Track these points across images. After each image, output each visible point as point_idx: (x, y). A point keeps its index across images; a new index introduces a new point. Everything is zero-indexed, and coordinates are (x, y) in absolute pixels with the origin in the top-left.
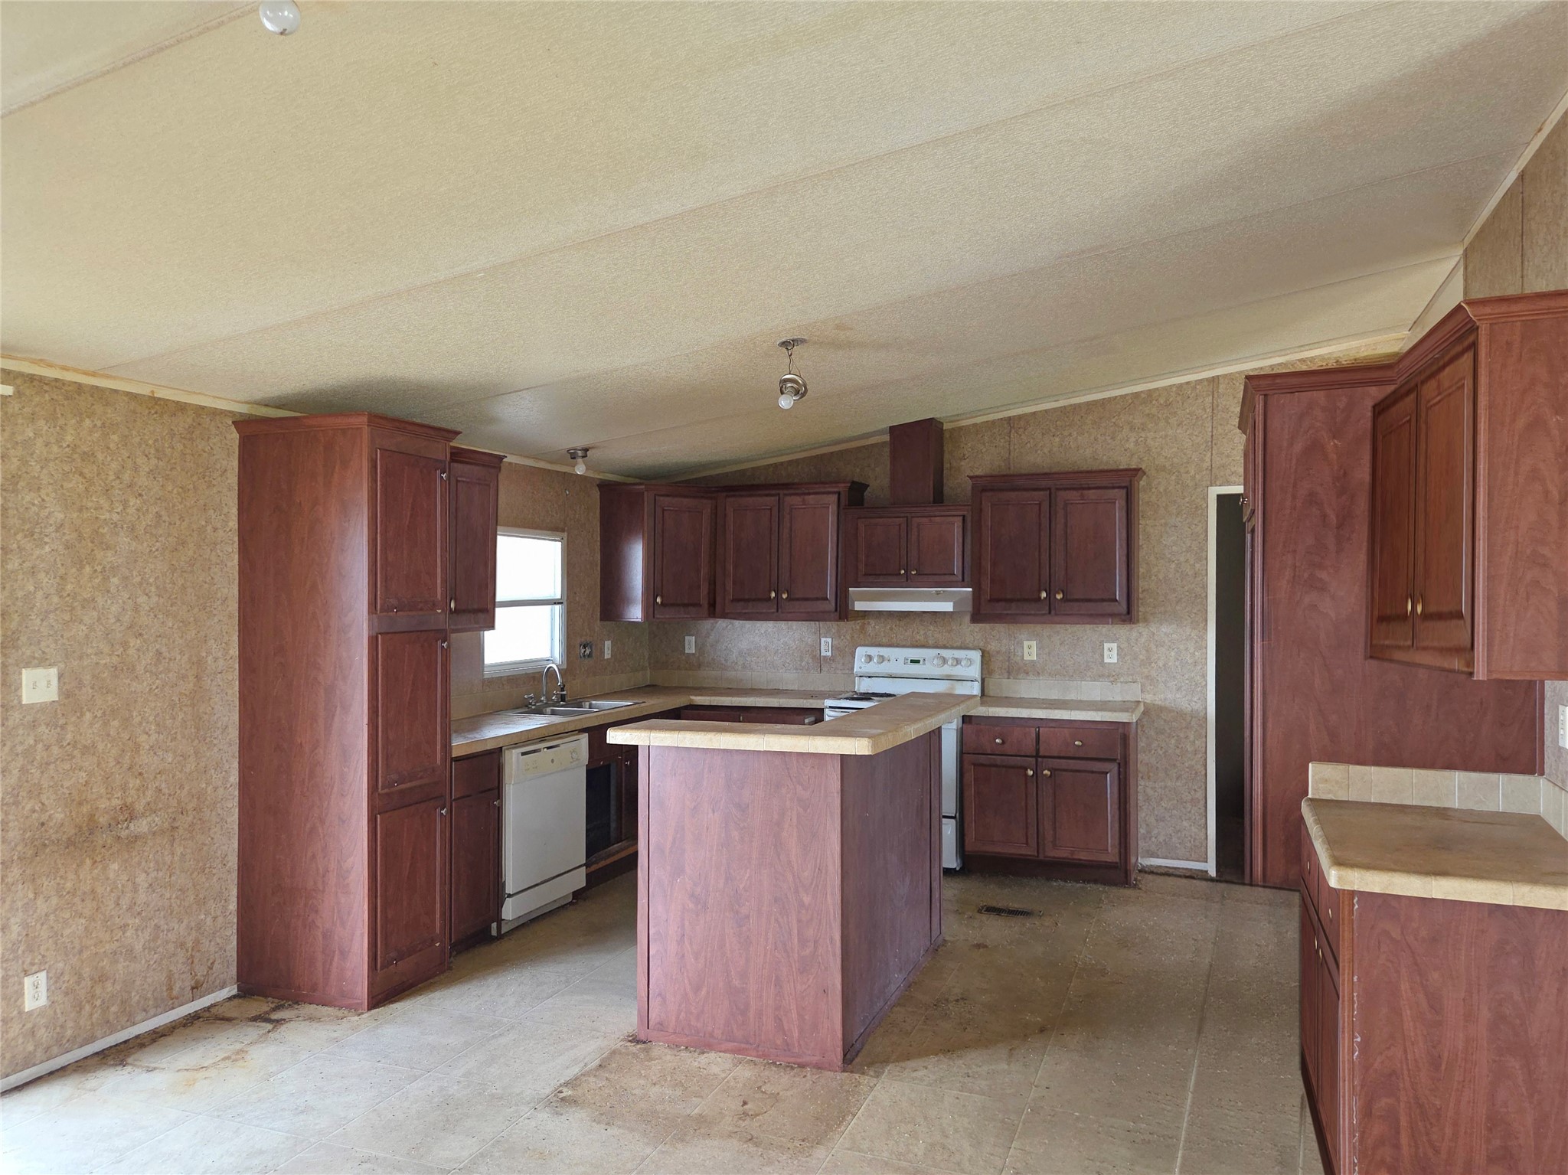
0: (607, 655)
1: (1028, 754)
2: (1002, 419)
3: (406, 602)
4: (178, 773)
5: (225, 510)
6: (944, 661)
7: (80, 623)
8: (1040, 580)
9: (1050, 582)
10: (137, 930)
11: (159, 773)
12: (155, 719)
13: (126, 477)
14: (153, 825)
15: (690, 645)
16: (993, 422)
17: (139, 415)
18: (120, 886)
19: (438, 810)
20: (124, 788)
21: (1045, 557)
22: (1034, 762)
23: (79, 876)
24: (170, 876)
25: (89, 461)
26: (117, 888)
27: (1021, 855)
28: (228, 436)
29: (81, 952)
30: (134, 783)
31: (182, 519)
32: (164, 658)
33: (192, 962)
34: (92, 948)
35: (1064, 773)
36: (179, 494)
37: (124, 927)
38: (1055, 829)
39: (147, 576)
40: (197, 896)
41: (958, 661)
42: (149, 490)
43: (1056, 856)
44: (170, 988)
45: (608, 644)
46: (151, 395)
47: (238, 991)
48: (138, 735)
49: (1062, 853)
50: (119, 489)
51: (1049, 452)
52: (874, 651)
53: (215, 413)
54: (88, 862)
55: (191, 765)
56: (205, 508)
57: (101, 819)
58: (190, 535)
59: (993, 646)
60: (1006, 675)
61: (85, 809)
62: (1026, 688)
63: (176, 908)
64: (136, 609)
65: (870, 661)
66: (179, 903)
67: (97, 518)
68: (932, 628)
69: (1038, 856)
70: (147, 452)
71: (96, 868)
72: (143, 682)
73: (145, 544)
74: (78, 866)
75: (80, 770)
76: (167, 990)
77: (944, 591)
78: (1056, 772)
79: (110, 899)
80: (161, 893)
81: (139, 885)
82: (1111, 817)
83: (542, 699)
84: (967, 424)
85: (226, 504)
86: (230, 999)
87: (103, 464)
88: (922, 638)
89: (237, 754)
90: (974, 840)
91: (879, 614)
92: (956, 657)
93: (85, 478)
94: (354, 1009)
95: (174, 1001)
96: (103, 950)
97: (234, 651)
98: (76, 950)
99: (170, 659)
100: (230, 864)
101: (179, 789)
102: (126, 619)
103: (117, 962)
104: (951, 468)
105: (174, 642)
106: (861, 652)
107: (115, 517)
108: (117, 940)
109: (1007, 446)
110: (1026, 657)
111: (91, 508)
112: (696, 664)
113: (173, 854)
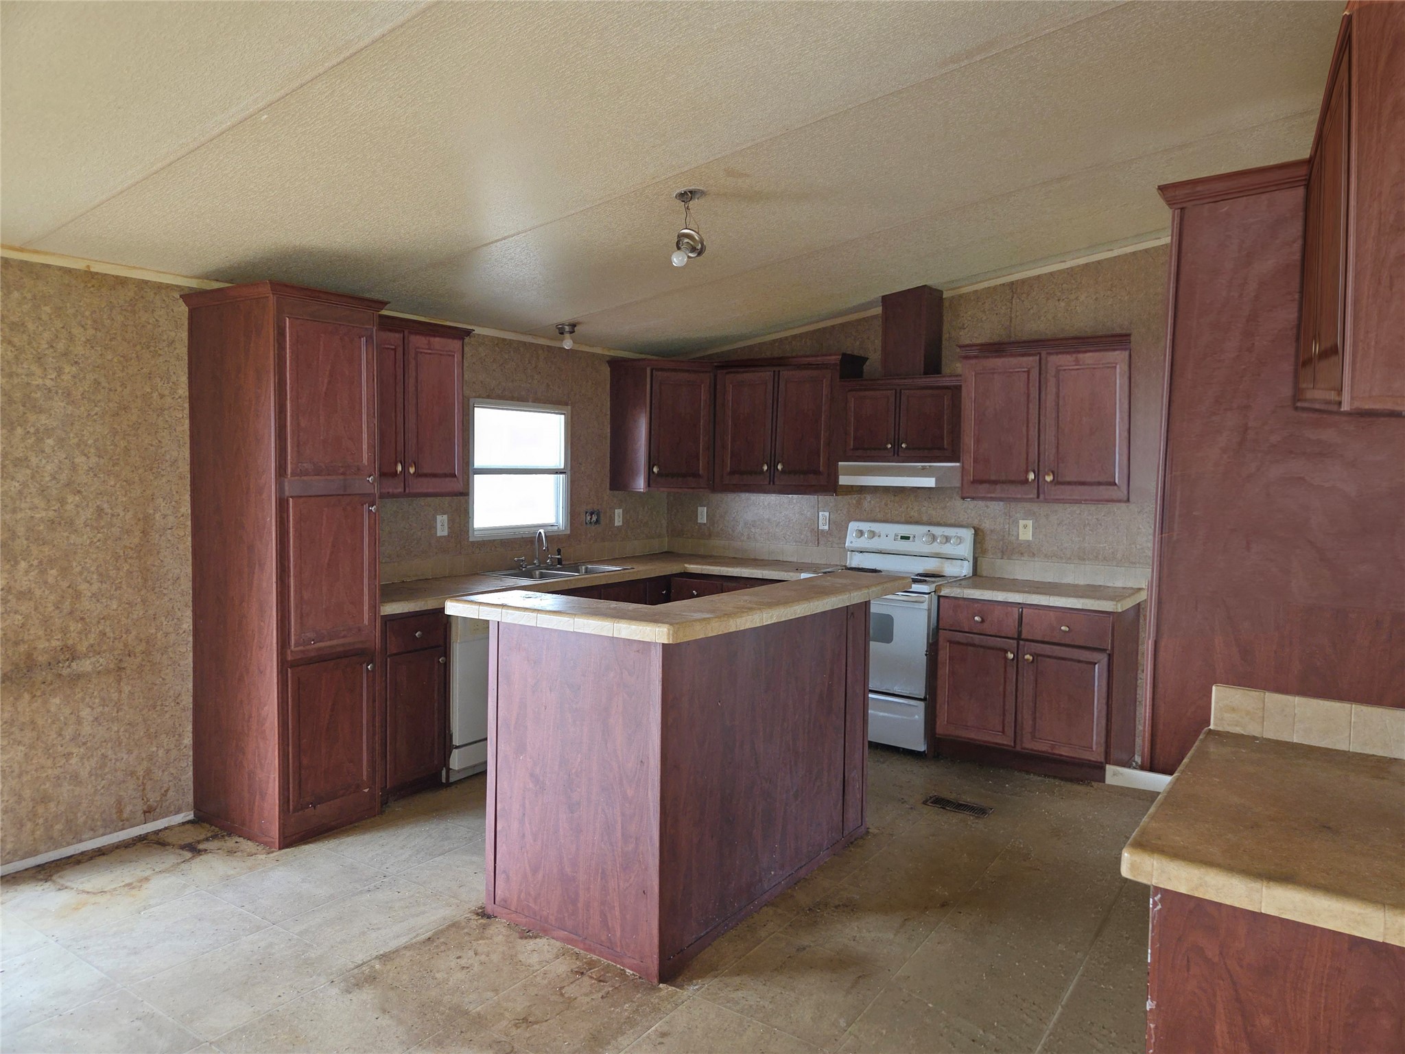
0: (618, 522)
1: (1009, 636)
2: (1004, 284)
3: (324, 467)
4: (123, 619)
5: (174, 378)
6: (934, 538)
7: (12, 480)
8: (1027, 459)
9: (1039, 461)
10: (82, 758)
11: (103, 619)
12: (97, 569)
13: (61, 346)
14: (98, 665)
15: (703, 515)
16: (995, 288)
17: (74, 288)
18: (62, 718)
19: (365, 665)
20: (65, 631)
21: (1034, 433)
22: (1016, 645)
23: (16, 709)
24: (117, 712)
25: (19, 330)
26: (59, 720)
27: (996, 744)
28: (176, 309)
29: (20, 776)
30: (75, 627)
31: (123, 385)
32: (106, 514)
33: (144, 789)
34: (33, 772)
35: (1048, 659)
36: (120, 362)
37: (68, 756)
38: (1034, 719)
39: (86, 438)
40: (148, 730)
41: (947, 539)
42: (87, 358)
43: (1035, 748)
44: (120, 812)
45: (618, 512)
46: (87, 269)
47: (194, 816)
48: (78, 584)
49: (1041, 746)
50: (53, 358)
51: (1054, 318)
52: (865, 526)
53: (159, 287)
54: (27, 696)
55: (138, 612)
56: (150, 376)
57: (40, 658)
58: (133, 400)
59: (987, 525)
60: (999, 555)
61: (23, 648)
62: (1022, 570)
63: (125, 740)
64: (74, 468)
65: (861, 535)
66: (127, 736)
67: (28, 384)
68: (926, 504)
69: (1015, 747)
70: (83, 323)
71: (36, 701)
72: (83, 535)
73: (82, 409)
74: (15, 699)
75: (15, 613)
76: (117, 813)
77: (930, 466)
78: (1039, 658)
79: (52, 730)
80: (107, 727)
81: (83, 718)
82: (1098, 712)
83: (535, 562)
84: (967, 291)
85: (174, 373)
86: (184, 824)
87: (34, 333)
88: (916, 515)
89: (190, 604)
90: (946, 723)
91: (875, 489)
92: (946, 534)
93: (15, 346)
94: (268, 846)
95: (125, 823)
96: (45, 774)
97: (186, 509)
98: (15, 774)
99: (113, 515)
100: (184, 703)
101: (126, 633)
102: (63, 477)
103: (60, 786)
104: (950, 338)
105: (116, 499)
106: (853, 526)
107: (49, 383)
108: (61, 767)
109: (1009, 312)
110: (1021, 537)
111: (22, 374)
112: (706, 533)
113: (121, 691)
